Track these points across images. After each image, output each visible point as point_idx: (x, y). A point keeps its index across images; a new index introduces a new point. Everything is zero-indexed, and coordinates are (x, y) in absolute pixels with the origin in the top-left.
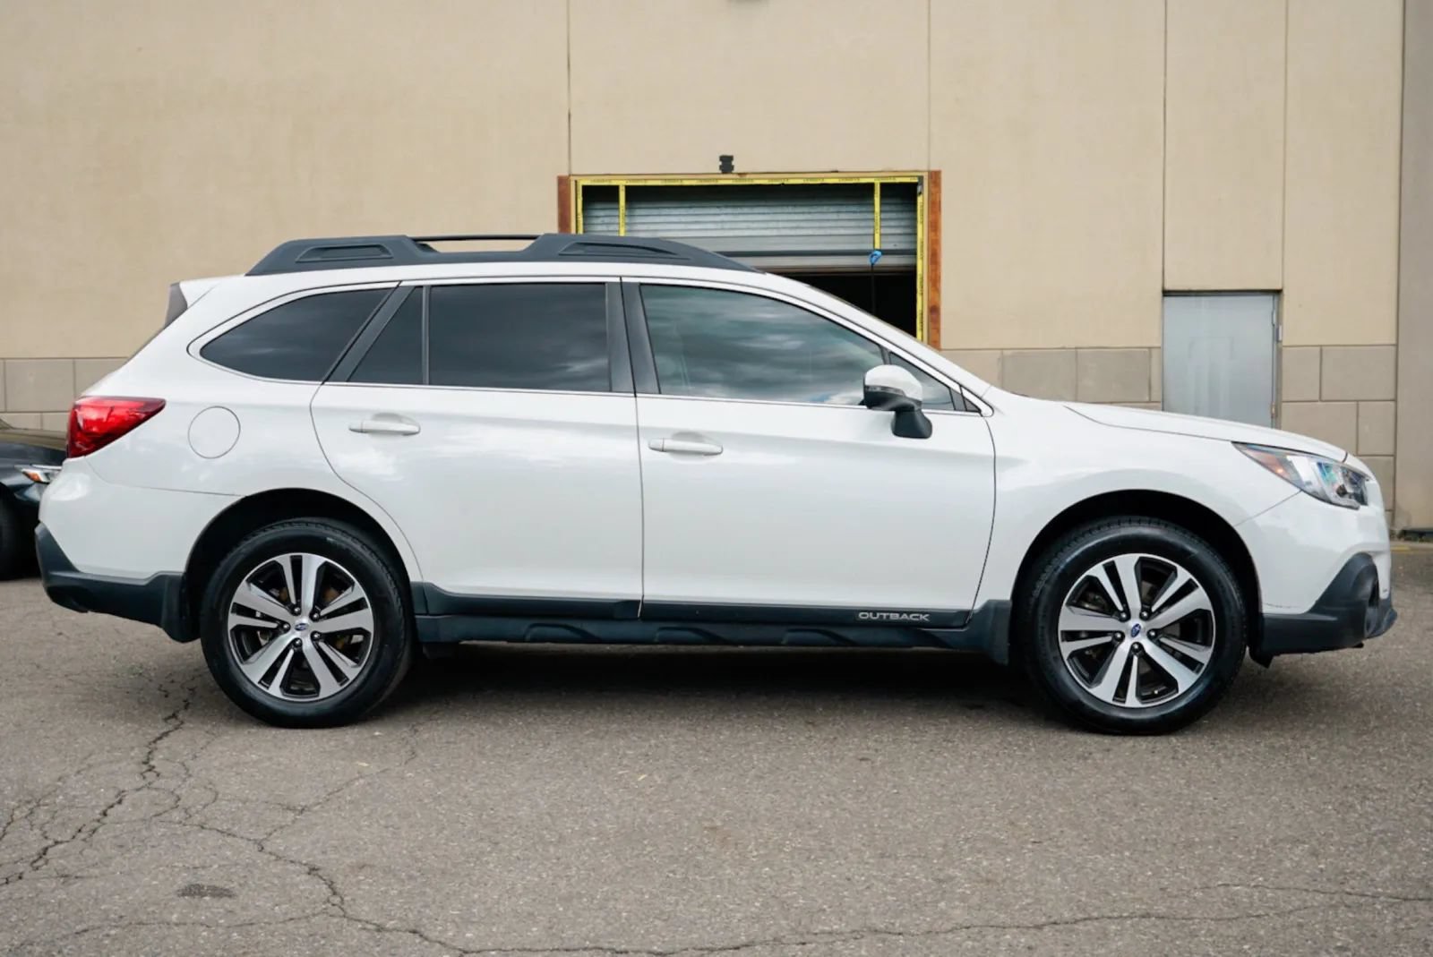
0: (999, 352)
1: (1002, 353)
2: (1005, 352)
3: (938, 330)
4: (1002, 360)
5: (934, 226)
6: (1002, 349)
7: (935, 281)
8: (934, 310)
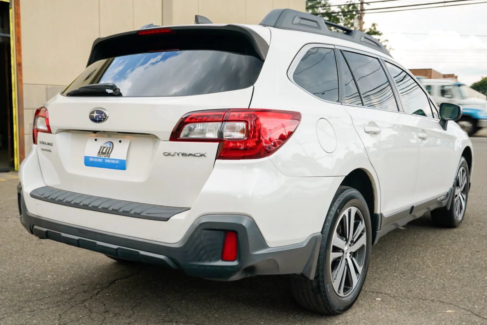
0: (45, 86)
1: (47, 87)
2: (48, 86)
3: (21, 74)
4: (47, 89)
5: (18, 25)
6: (47, 85)
7: (19, 51)
8: (19, 65)
